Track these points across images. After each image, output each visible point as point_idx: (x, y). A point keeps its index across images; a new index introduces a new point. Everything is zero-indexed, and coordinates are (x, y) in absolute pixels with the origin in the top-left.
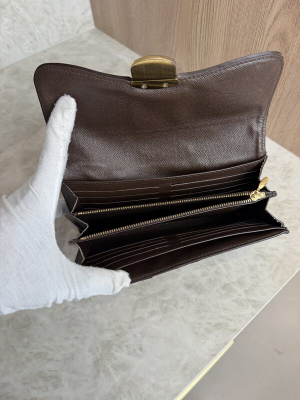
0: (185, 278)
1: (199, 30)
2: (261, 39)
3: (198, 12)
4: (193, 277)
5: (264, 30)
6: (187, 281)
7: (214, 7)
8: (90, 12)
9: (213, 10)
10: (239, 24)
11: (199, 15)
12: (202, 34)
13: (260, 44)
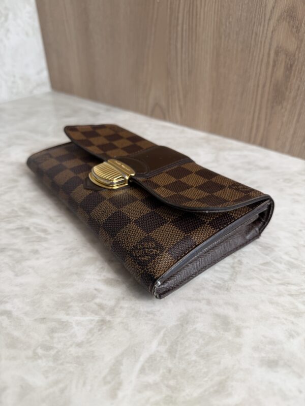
0: (256, 349)
1: (179, 46)
2: (262, 28)
3: (177, 25)
4: (272, 342)
5: (265, 14)
6: (263, 355)
7: (197, 12)
8: (45, 74)
9: (197, 15)
10: (231, 20)
11: (179, 28)
12: (184, 49)
13: (261, 34)
